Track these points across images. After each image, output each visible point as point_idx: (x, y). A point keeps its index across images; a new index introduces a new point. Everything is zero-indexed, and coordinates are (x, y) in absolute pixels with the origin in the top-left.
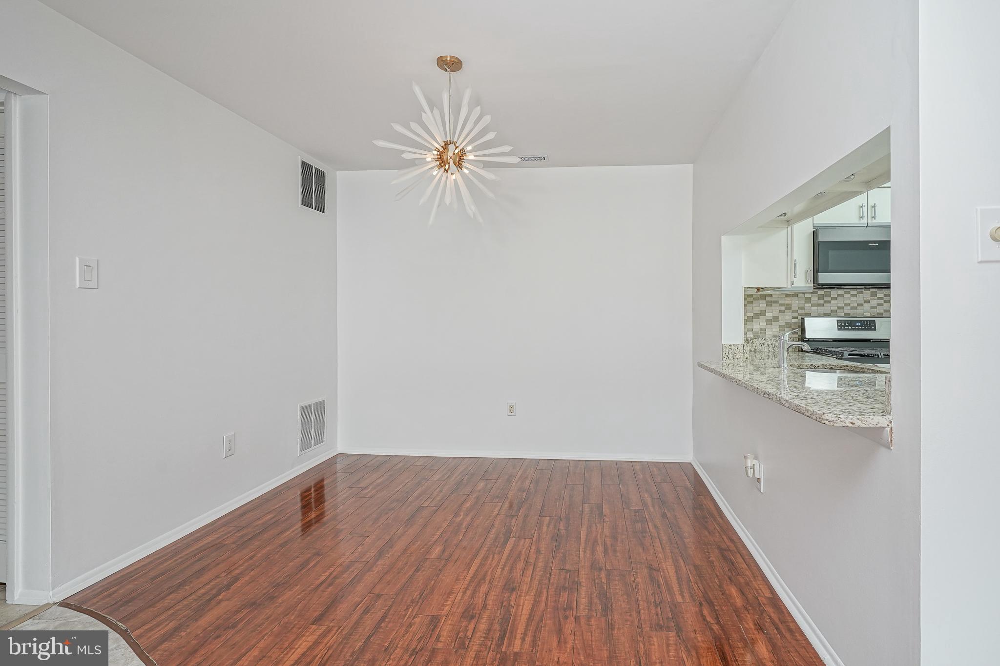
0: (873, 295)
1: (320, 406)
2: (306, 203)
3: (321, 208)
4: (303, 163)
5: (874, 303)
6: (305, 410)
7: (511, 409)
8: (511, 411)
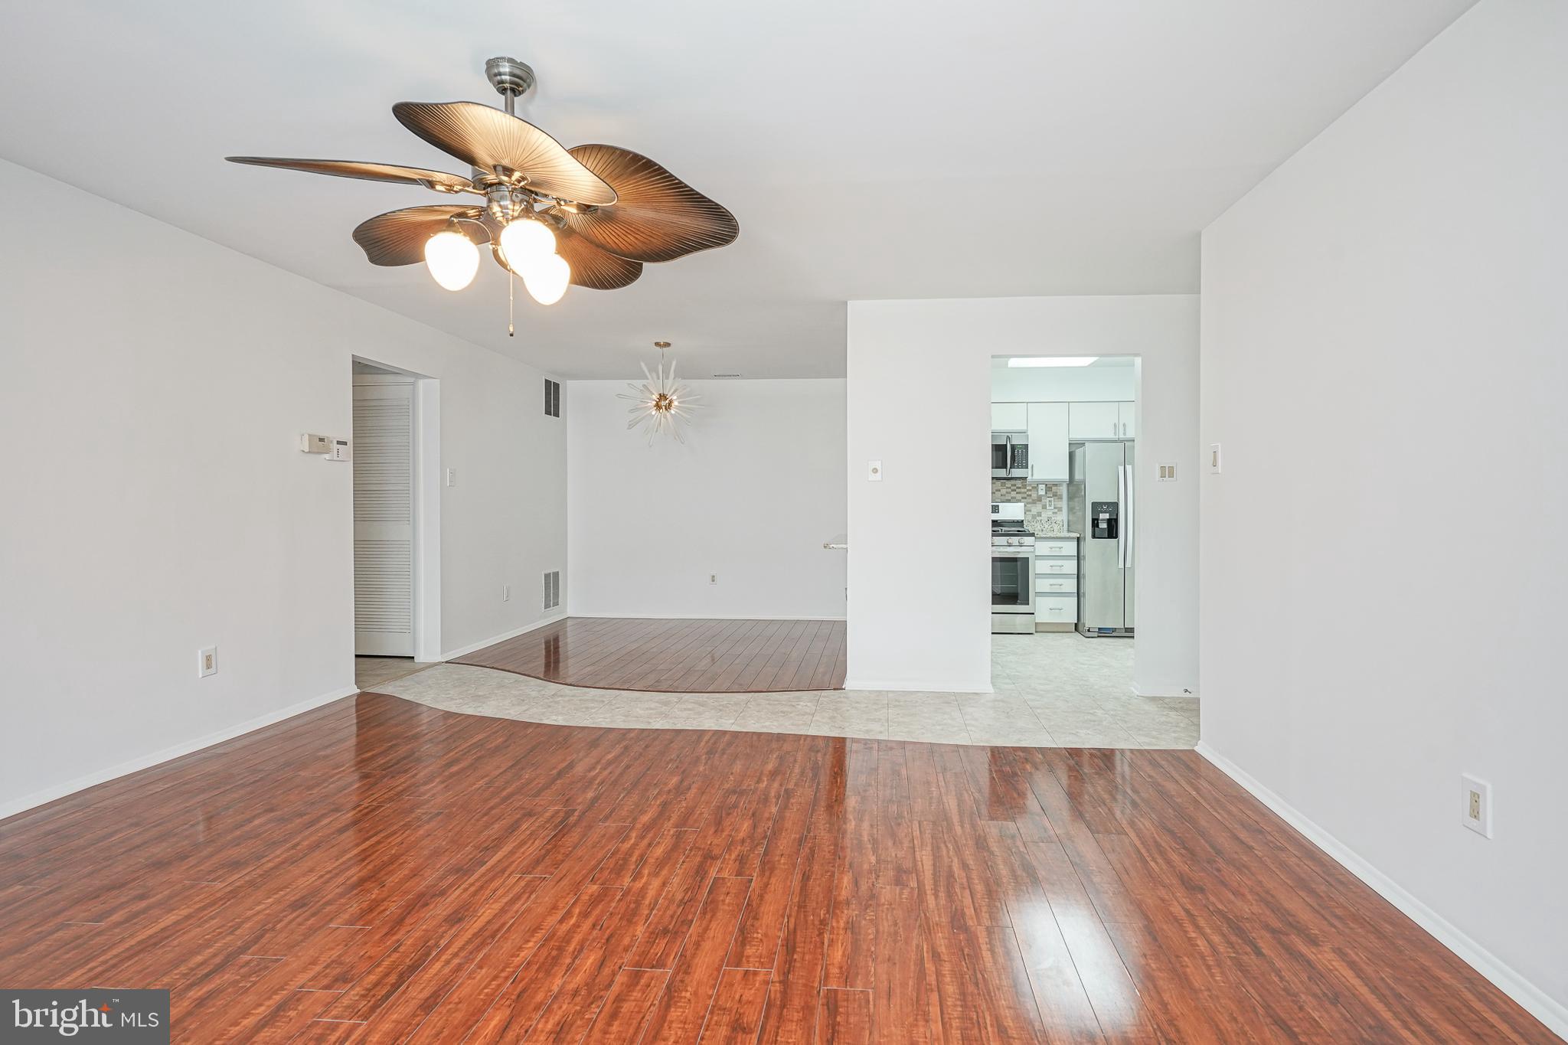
0: (1003, 485)
1: (556, 574)
2: (548, 412)
3: (557, 415)
4: (546, 380)
5: (1004, 491)
6: (547, 576)
7: (713, 579)
8: (713, 581)
